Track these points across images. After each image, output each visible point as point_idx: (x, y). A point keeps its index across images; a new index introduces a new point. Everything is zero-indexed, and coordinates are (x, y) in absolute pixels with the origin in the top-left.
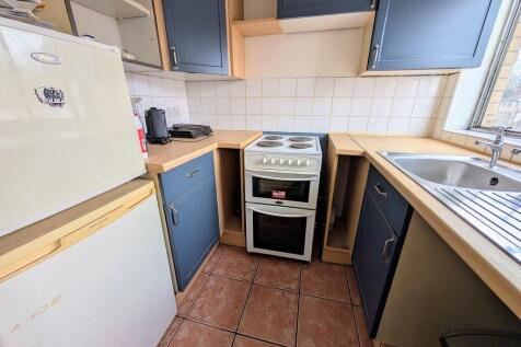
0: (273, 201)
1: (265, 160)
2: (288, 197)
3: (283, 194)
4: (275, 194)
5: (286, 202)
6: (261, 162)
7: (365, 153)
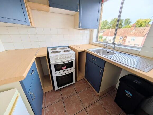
0: (63, 70)
1: (58, 58)
2: (67, 68)
3: (66, 67)
4: (63, 68)
5: (67, 69)
6: (57, 59)
7: (85, 50)
